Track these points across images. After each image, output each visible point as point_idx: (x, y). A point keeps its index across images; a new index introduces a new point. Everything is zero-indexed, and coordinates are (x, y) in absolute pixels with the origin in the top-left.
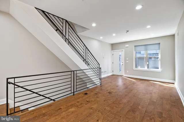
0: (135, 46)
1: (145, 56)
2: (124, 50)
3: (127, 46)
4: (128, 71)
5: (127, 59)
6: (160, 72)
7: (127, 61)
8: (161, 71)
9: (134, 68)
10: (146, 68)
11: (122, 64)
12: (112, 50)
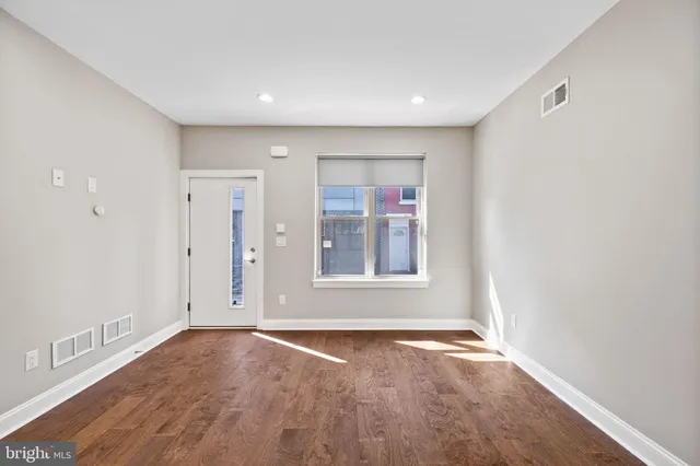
0: (320, 158)
1: (367, 215)
2: (260, 174)
3: (280, 150)
4: (282, 299)
5: (281, 228)
7: (281, 241)
9: (316, 279)
10: (369, 275)
11: (247, 256)
12: (182, 167)
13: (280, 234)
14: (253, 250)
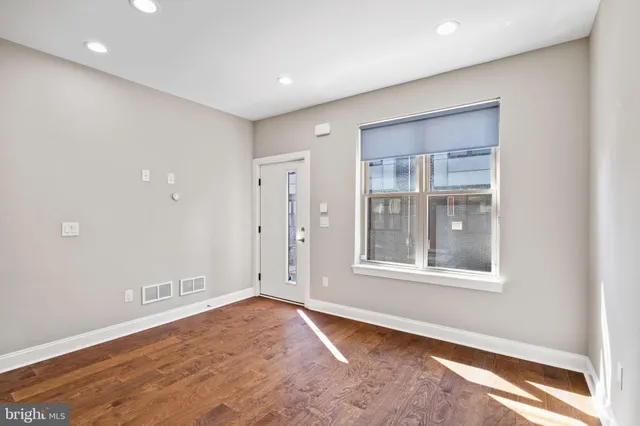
0: (363, 129)
1: (417, 190)
2: (307, 154)
3: (322, 128)
4: (326, 282)
5: (323, 208)
6: (500, 290)
7: (325, 222)
8: (506, 286)
9: (357, 264)
10: (419, 267)
11: (299, 236)
12: (255, 156)
13: (323, 214)
14: (303, 229)
